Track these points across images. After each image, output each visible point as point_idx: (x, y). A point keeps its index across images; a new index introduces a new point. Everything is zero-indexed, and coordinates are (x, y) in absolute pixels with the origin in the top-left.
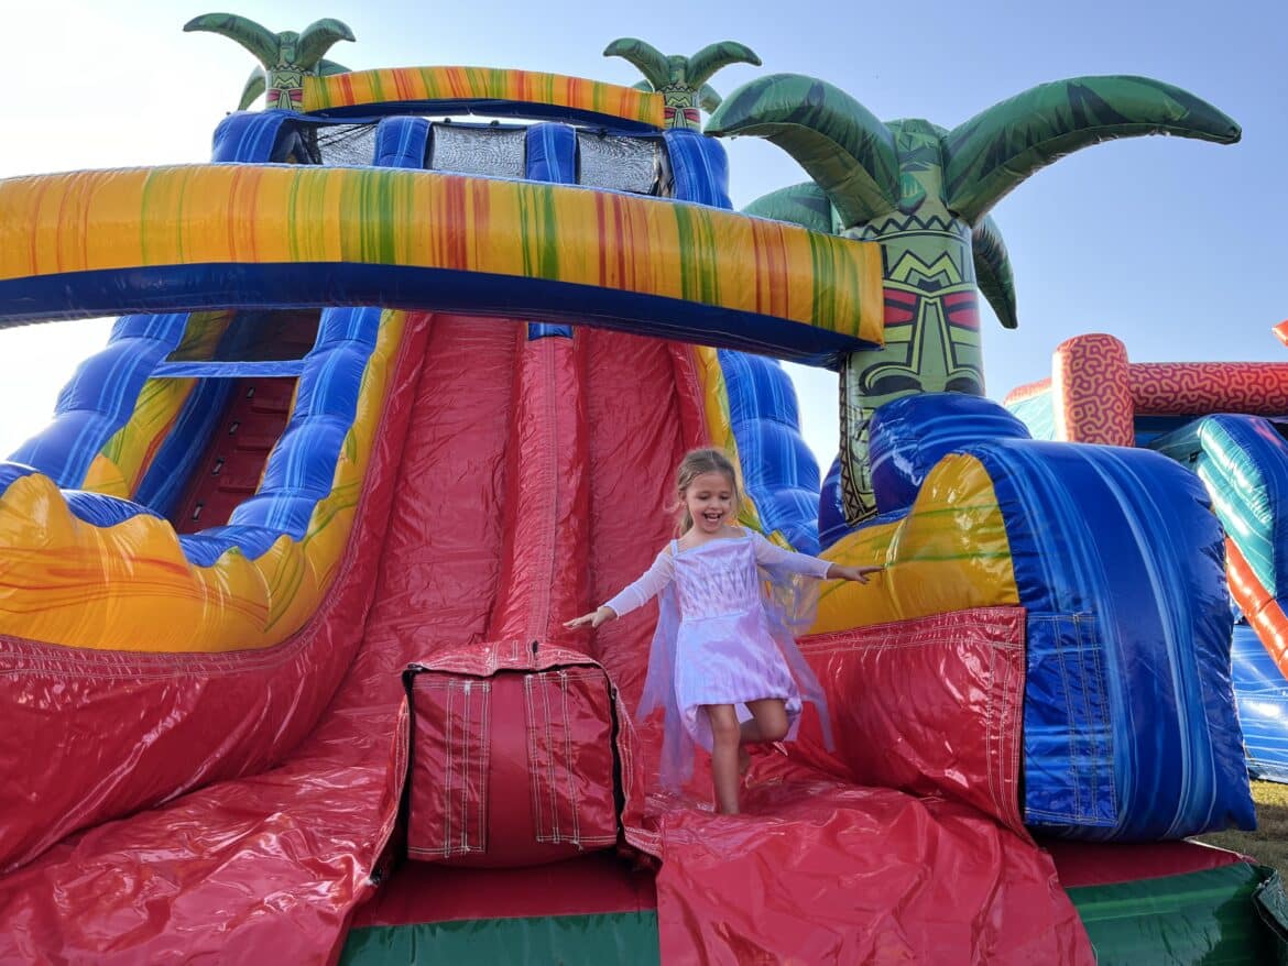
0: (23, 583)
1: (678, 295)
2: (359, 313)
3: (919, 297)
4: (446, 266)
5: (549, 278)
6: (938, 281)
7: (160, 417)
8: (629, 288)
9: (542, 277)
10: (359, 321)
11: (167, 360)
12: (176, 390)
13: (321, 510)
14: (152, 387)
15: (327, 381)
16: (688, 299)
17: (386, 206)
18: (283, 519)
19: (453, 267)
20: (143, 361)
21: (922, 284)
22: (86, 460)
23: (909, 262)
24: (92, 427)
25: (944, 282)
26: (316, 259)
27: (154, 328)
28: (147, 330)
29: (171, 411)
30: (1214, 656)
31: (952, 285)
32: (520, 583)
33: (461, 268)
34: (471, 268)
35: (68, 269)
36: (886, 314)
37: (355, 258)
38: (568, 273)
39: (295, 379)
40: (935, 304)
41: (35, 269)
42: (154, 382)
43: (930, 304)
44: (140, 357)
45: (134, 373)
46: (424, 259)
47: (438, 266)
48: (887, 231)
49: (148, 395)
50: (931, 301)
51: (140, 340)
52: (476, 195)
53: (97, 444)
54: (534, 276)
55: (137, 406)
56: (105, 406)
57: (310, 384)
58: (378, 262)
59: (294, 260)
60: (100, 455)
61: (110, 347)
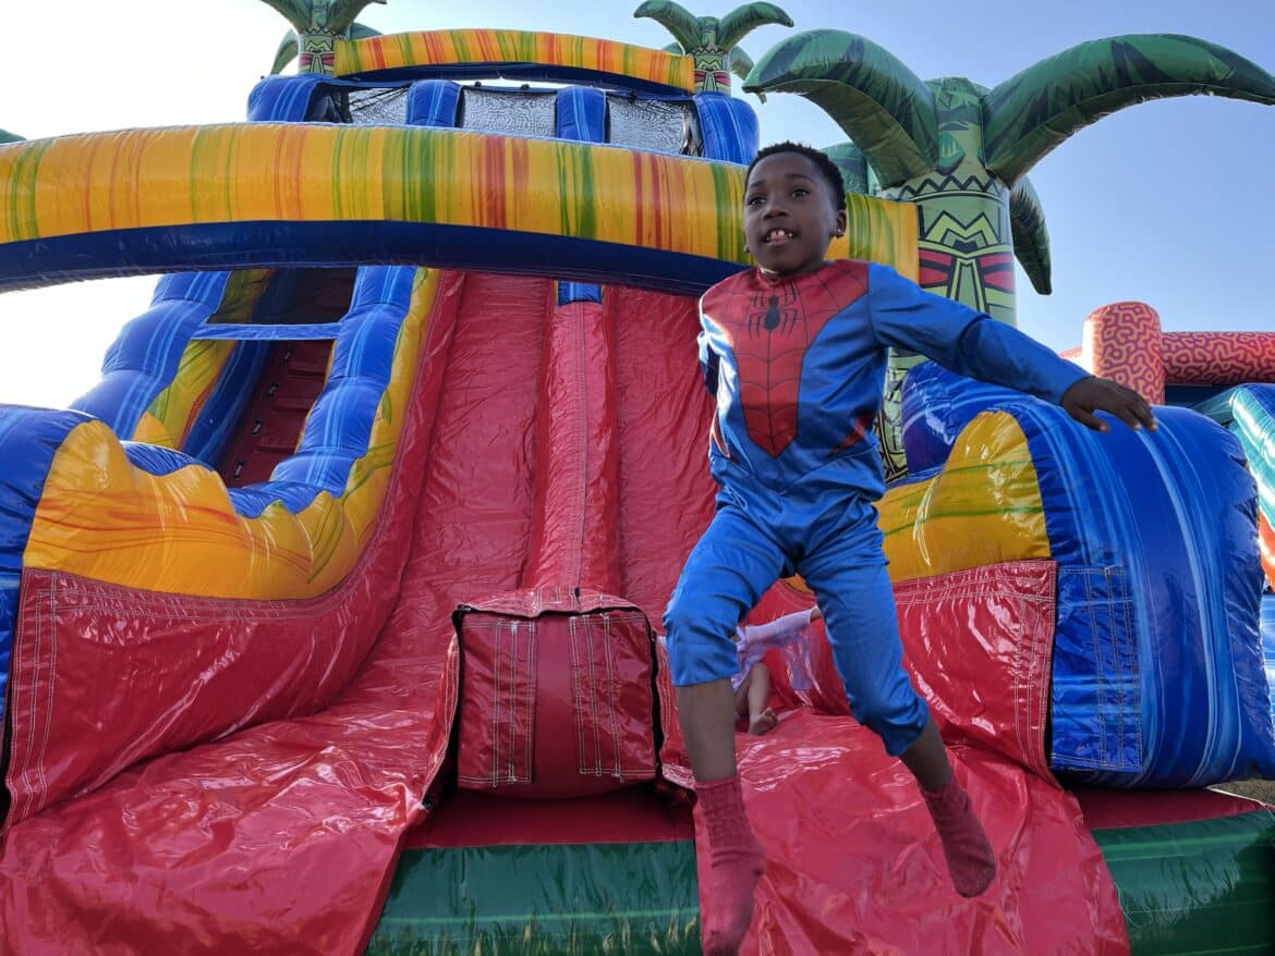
0: (86, 523)
1: (714, 255)
2: (395, 271)
3: (954, 258)
4: (485, 225)
5: (587, 237)
6: (974, 243)
7: (202, 378)
8: (665, 247)
9: (579, 235)
10: (393, 283)
11: (208, 322)
12: (217, 351)
13: (359, 468)
14: (196, 346)
15: (363, 342)
16: (724, 259)
17: (427, 163)
18: (323, 476)
19: (493, 226)
20: (185, 323)
21: (958, 246)
22: (133, 419)
23: (946, 222)
24: (139, 386)
25: (980, 243)
26: (359, 217)
27: (194, 291)
28: (189, 292)
29: (212, 373)
30: (1244, 610)
31: (988, 246)
32: (552, 542)
33: (500, 226)
34: (510, 226)
35: (122, 225)
36: (921, 276)
37: (397, 216)
38: (605, 233)
39: (330, 343)
40: (971, 265)
41: (90, 228)
42: (196, 343)
43: (967, 266)
44: (181, 319)
45: (176, 334)
46: (465, 218)
47: (478, 225)
48: (923, 192)
49: (189, 358)
50: (967, 262)
51: (182, 302)
52: (515, 154)
53: (144, 404)
54: (572, 234)
55: (181, 365)
56: (150, 366)
57: (346, 348)
58: (420, 220)
59: (338, 218)
60: (146, 413)
61: (153, 309)
